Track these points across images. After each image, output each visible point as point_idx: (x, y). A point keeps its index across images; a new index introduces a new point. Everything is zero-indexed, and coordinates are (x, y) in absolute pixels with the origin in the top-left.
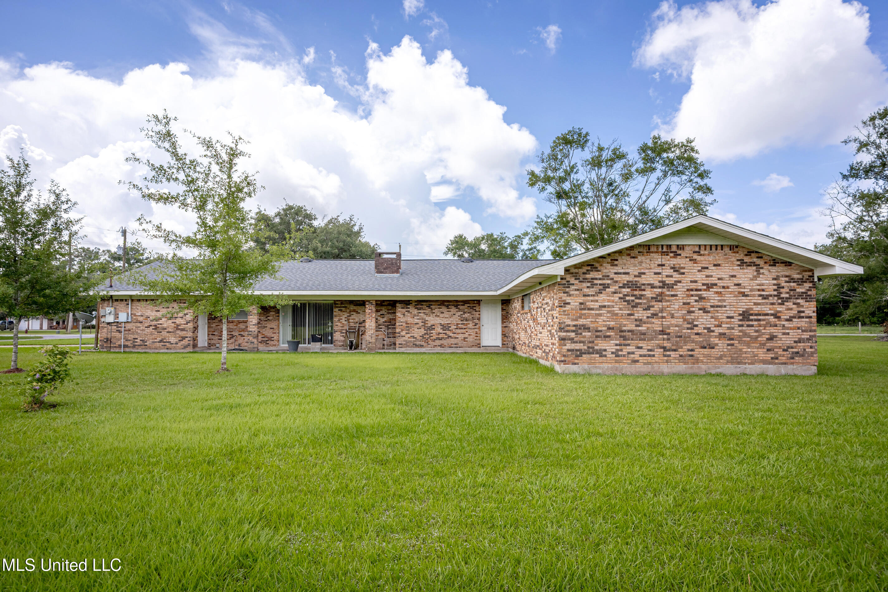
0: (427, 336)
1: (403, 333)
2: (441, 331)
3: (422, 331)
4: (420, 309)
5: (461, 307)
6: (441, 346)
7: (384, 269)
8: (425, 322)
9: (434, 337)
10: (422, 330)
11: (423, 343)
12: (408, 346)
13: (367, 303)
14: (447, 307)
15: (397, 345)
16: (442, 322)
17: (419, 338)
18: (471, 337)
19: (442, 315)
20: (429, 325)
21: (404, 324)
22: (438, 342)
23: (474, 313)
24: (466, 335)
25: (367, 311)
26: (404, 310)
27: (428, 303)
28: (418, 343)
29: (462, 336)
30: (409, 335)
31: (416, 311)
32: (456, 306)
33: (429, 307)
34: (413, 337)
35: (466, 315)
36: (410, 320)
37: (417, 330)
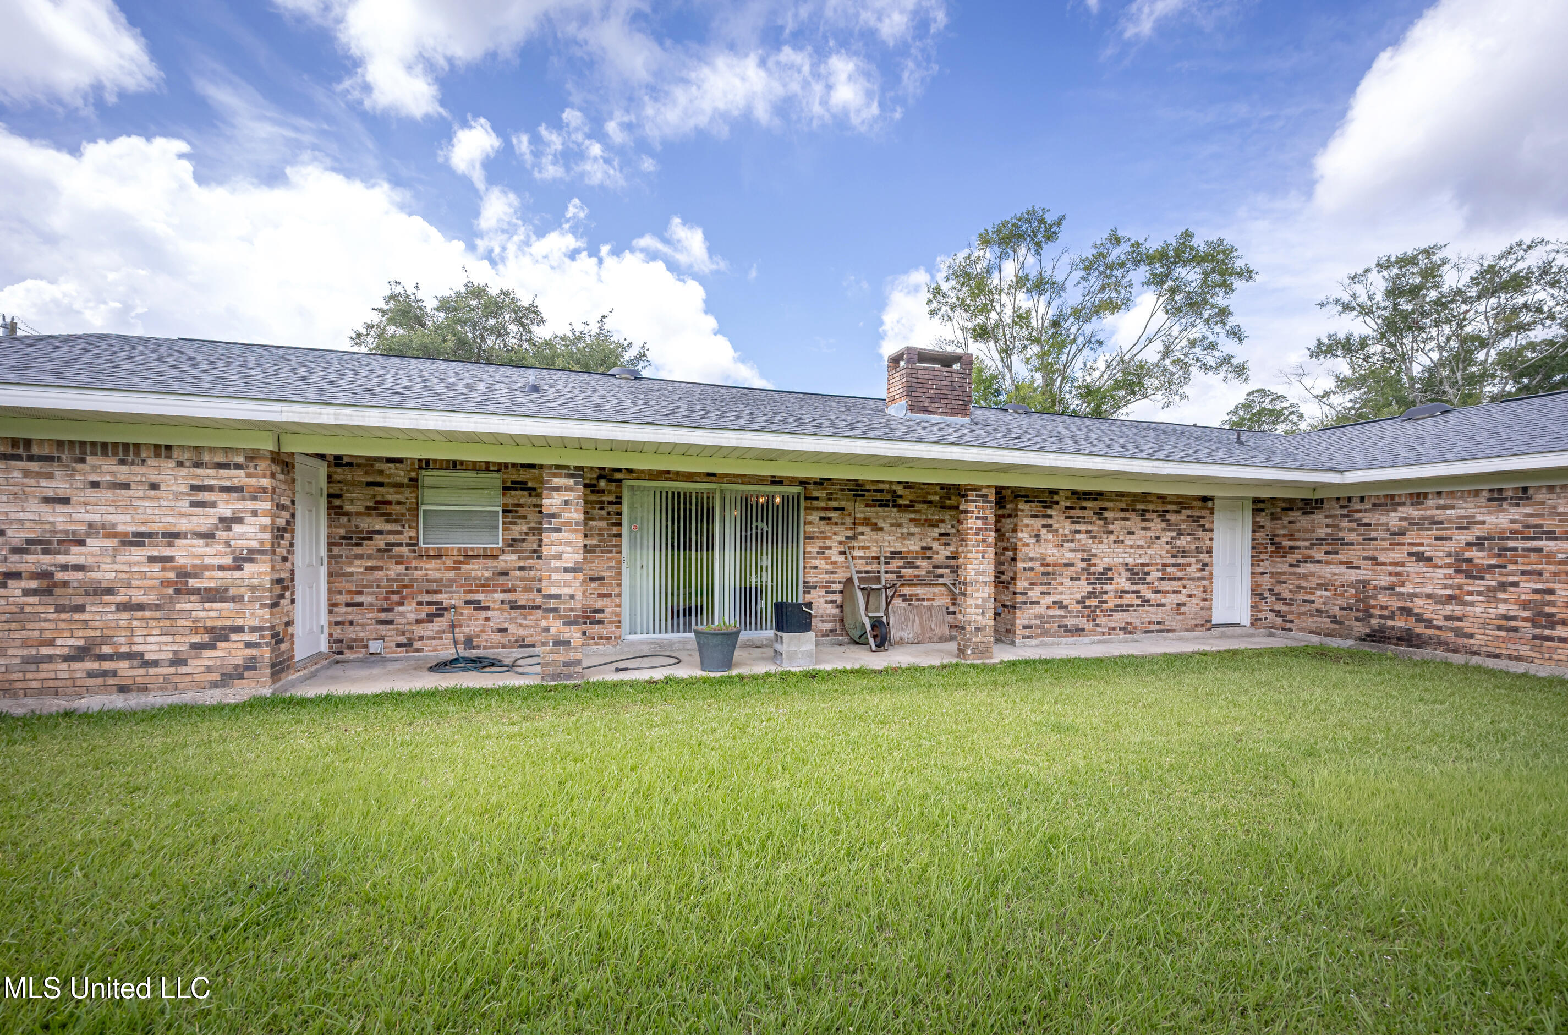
0: (1093, 602)
1: (1034, 594)
2: (1127, 586)
3: (1083, 587)
4: (1076, 520)
5: (1172, 517)
6: (1127, 629)
7: (932, 400)
8: (1089, 559)
9: (1111, 605)
10: (1083, 583)
11: (1082, 622)
12: (1046, 633)
14: (1143, 514)
15: (1020, 631)
16: (1130, 561)
17: (1074, 607)
18: (1194, 601)
19: (1129, 541)
20: (1099, 569)
21: (1036, 565)
22: (1119, 619)
23: (1201, 534)
24: (1182, 598)
26: (1038, 523)
27: (1097, 504)
28: (1071, 622)
29: (1171, 600)
30: (1048, 600)
31: (1066, 527)
32: (1163, 514)
33: (1100, 513)
34: (1060, 604)
35: (1184, 541)
36: (1052, 553)
37: (1070, 584)
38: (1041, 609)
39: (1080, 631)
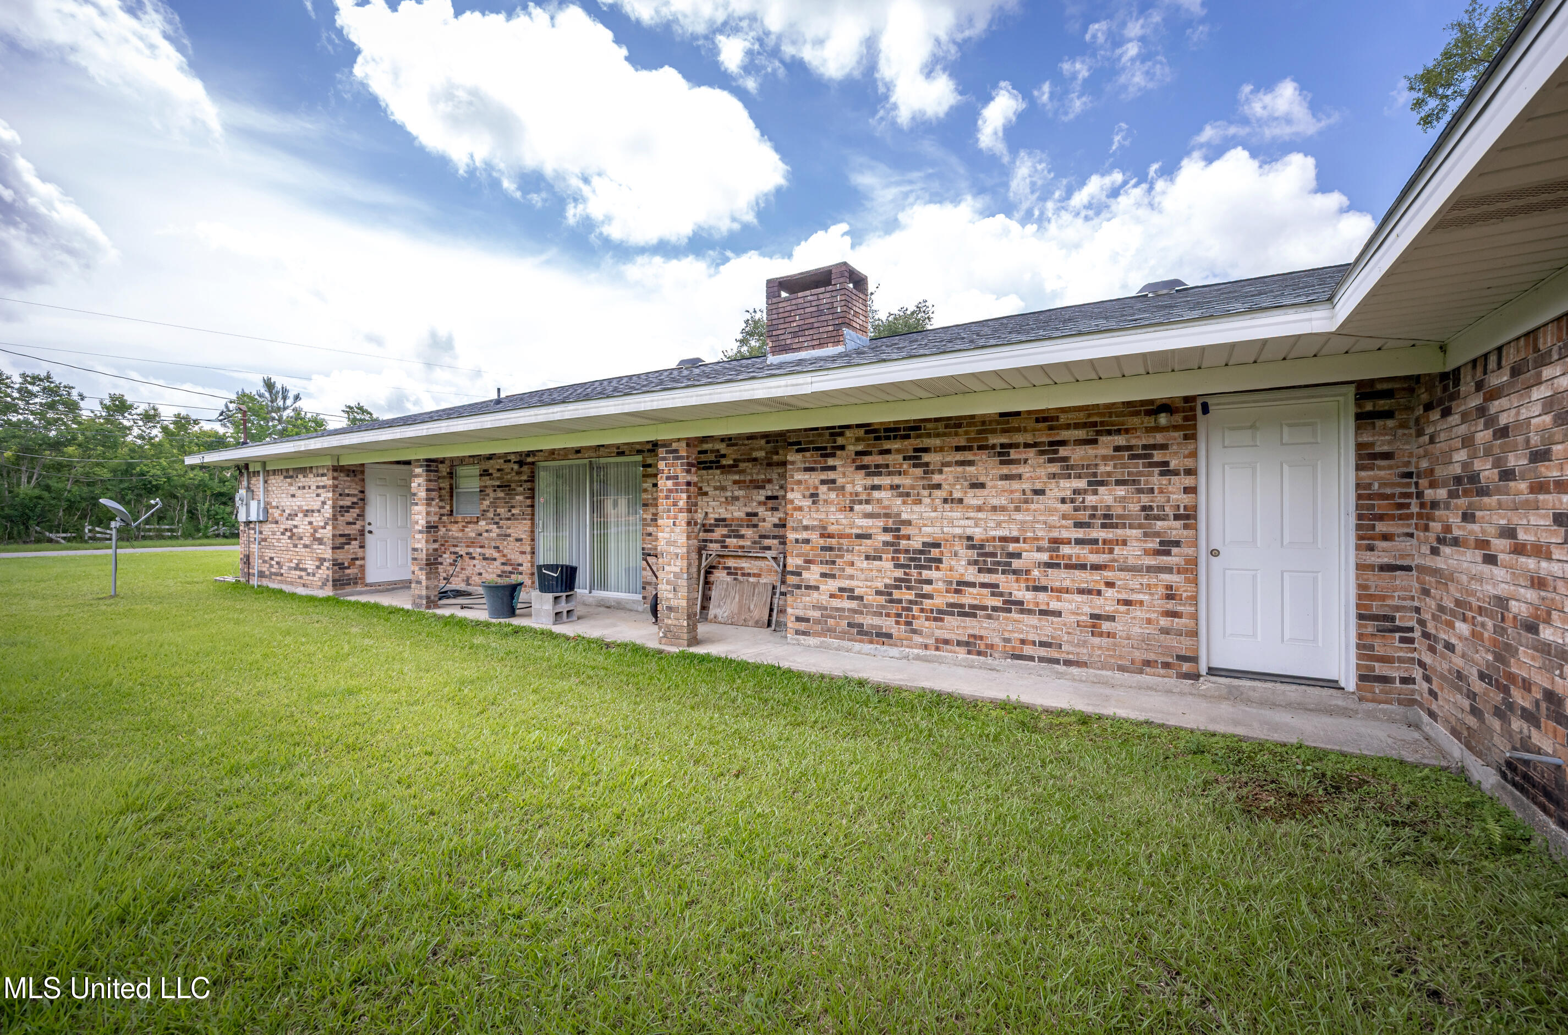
0: (906, 595)
1: (812, 575)
2: (971, 574)
3: (887, 571)
4: (876, 470)
5: (1076, 454)
6: (971, 645)
7: (795, 335)
8: (896, 528)
9: (939, 601)
10: (887, 565)
11: (888, 624)
12: (830, 632)
13: (662, 452)
14: (1003, 454)
15: (792, 624)
16: (978, 533)
17: (870, 598)
18: (1138, 613)
19: (973, 499)
20: (916, 544)
21: (814, 536)
22: (955, 627)
23: (1156, 480)
24: (1107, 602)
25: (665, 484)
26: (814, 478)
27: (909, 444)
28: (868, 621)
29: (1082, 606)
30: (832, 585)
31: (858, 482)
32: (1051, 450)
33: (914, 459)
34: (849, 593)
35: (1106, 497)
36: (837, 520)
37: (865, 564)
38: (821, 597)
39: (884, 637)
